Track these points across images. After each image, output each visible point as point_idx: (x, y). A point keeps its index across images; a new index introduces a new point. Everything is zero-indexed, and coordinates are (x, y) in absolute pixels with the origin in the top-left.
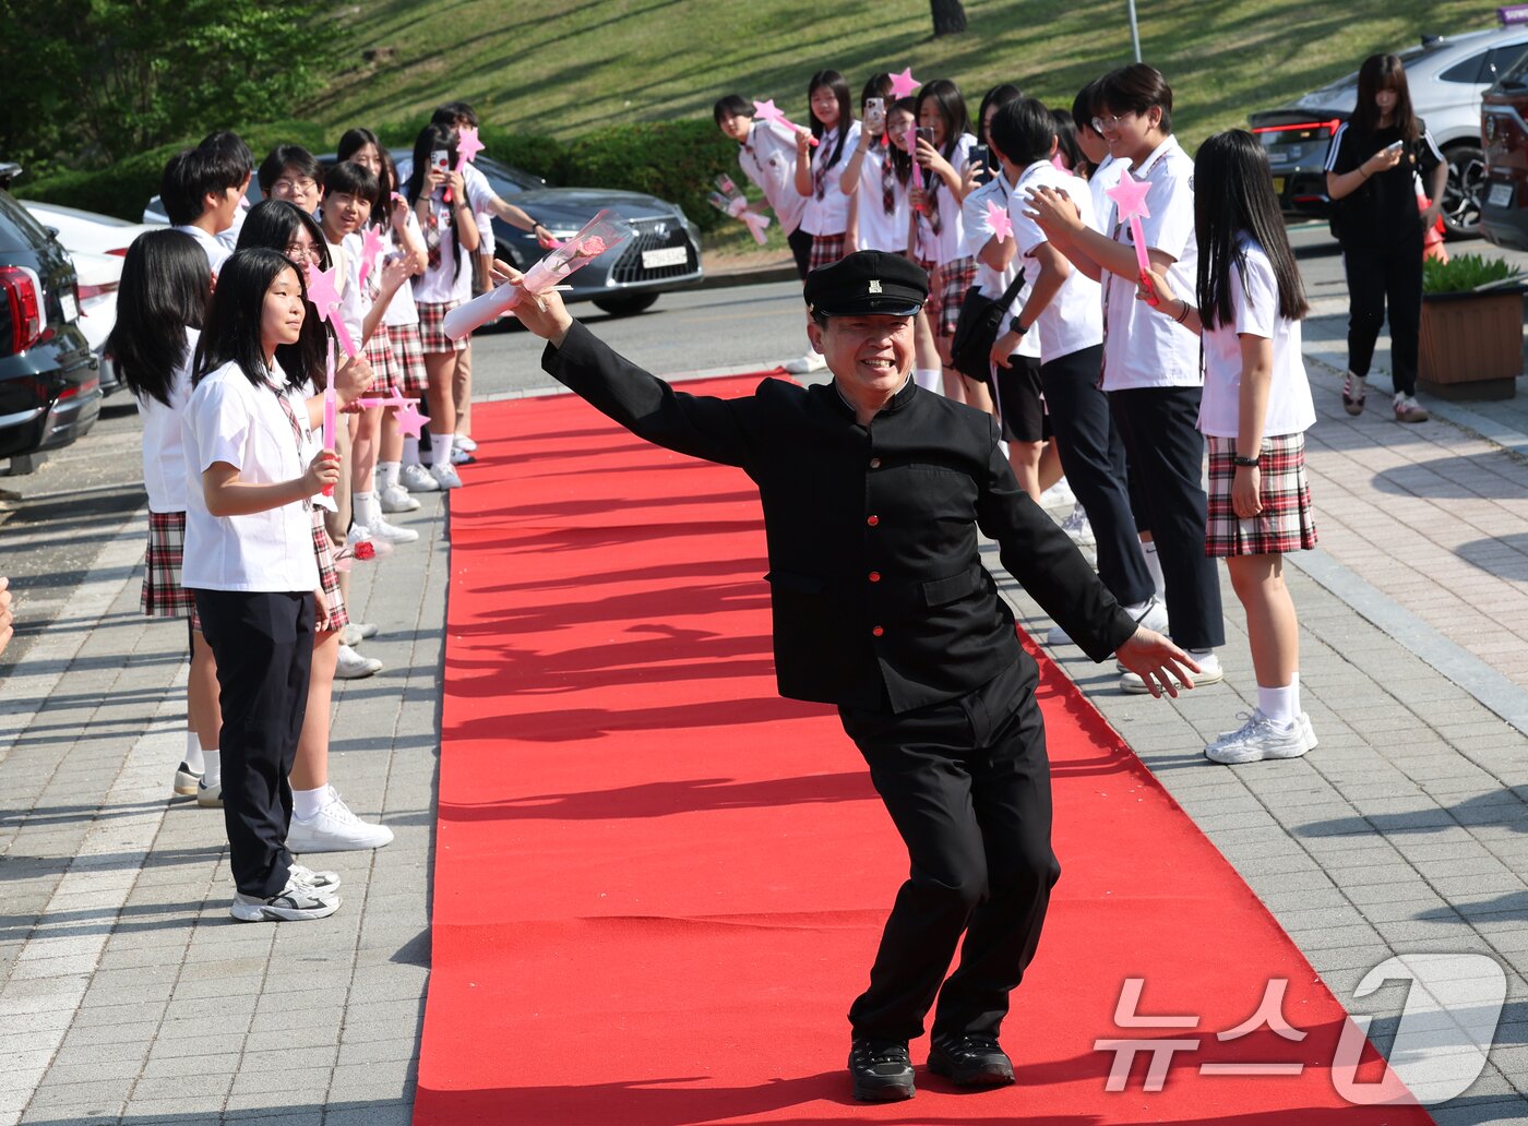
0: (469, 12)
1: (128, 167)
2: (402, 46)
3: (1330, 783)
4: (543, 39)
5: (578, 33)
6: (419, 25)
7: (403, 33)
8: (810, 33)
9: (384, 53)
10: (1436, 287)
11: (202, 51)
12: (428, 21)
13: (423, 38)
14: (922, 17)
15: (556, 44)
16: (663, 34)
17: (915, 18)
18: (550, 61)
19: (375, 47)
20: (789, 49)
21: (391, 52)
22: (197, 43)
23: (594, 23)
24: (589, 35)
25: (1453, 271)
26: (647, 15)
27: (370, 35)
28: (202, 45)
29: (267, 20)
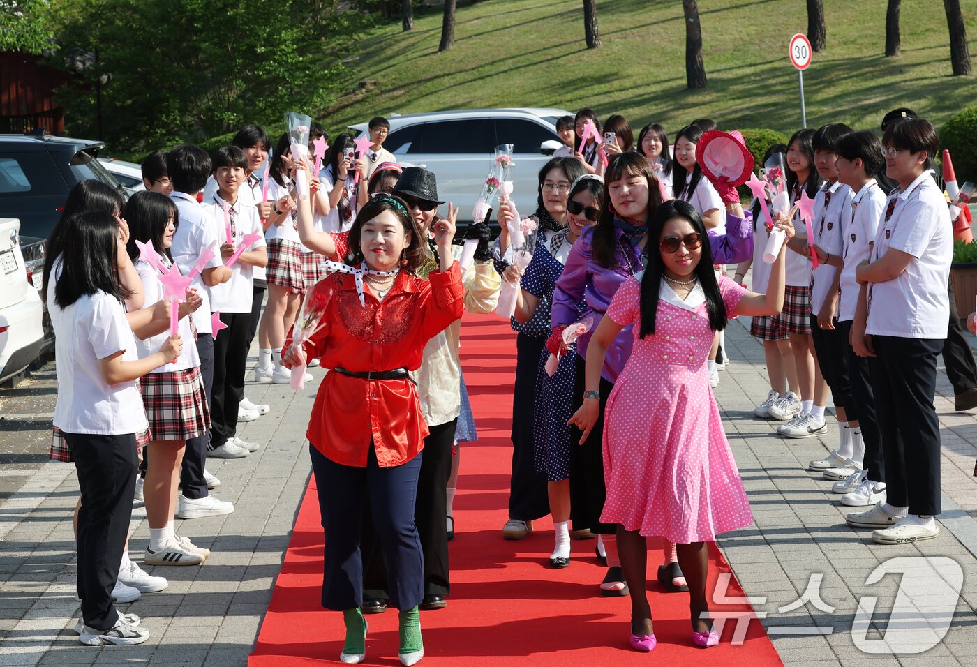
0: (422, 63)
1: (215, 142)
2: (381, 80)
3: (853, 594)
4: (462, 80)
5: (482, 78)
6: (392, 68)
7: (383, 73)
8: (616, 84)
9: (371, 84)
10: (960, 259)
11: (264, 77)
12: (397, 66)
13: (394, 76)
14: (681, 78)
15: (470, 83)
16: (531, 81)
17: (677, 79)
18: (465, 93)
19: (366, 80)
20: (605, 93)
21: (375, 84)
22: (261, 73)
23: (493, 73)
24: (489, 79)
25: (971, 250)
26: (523, 69)
27: (364, 73)
28: (263, 74)
29: (302, 62)
